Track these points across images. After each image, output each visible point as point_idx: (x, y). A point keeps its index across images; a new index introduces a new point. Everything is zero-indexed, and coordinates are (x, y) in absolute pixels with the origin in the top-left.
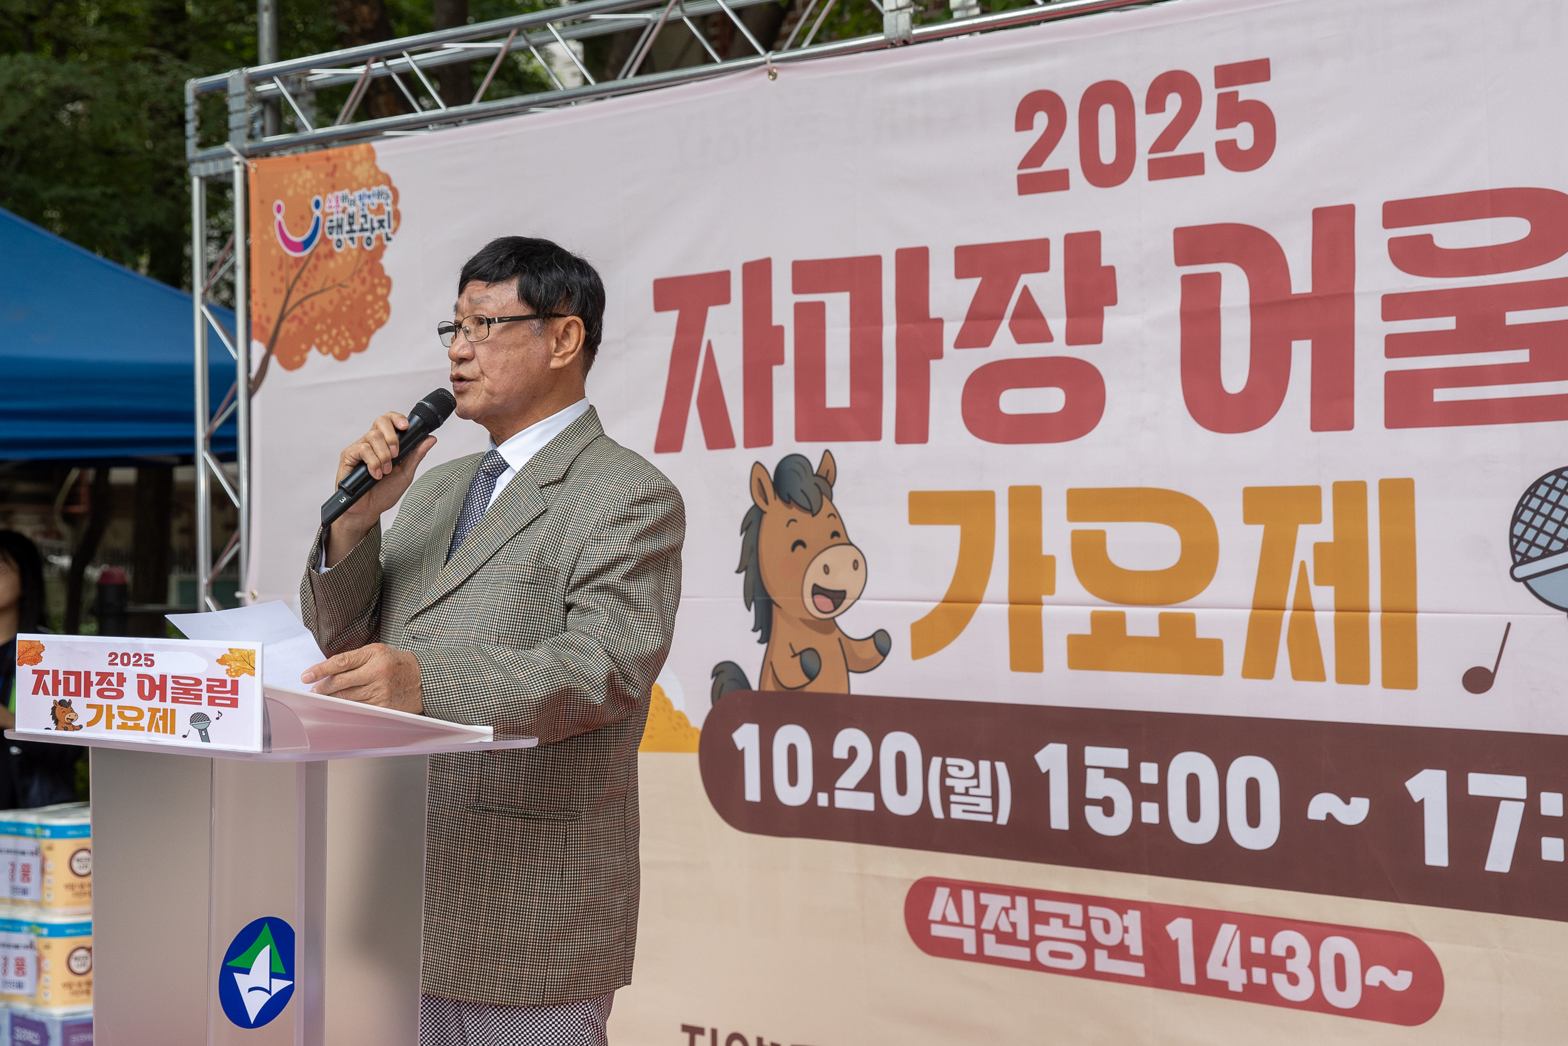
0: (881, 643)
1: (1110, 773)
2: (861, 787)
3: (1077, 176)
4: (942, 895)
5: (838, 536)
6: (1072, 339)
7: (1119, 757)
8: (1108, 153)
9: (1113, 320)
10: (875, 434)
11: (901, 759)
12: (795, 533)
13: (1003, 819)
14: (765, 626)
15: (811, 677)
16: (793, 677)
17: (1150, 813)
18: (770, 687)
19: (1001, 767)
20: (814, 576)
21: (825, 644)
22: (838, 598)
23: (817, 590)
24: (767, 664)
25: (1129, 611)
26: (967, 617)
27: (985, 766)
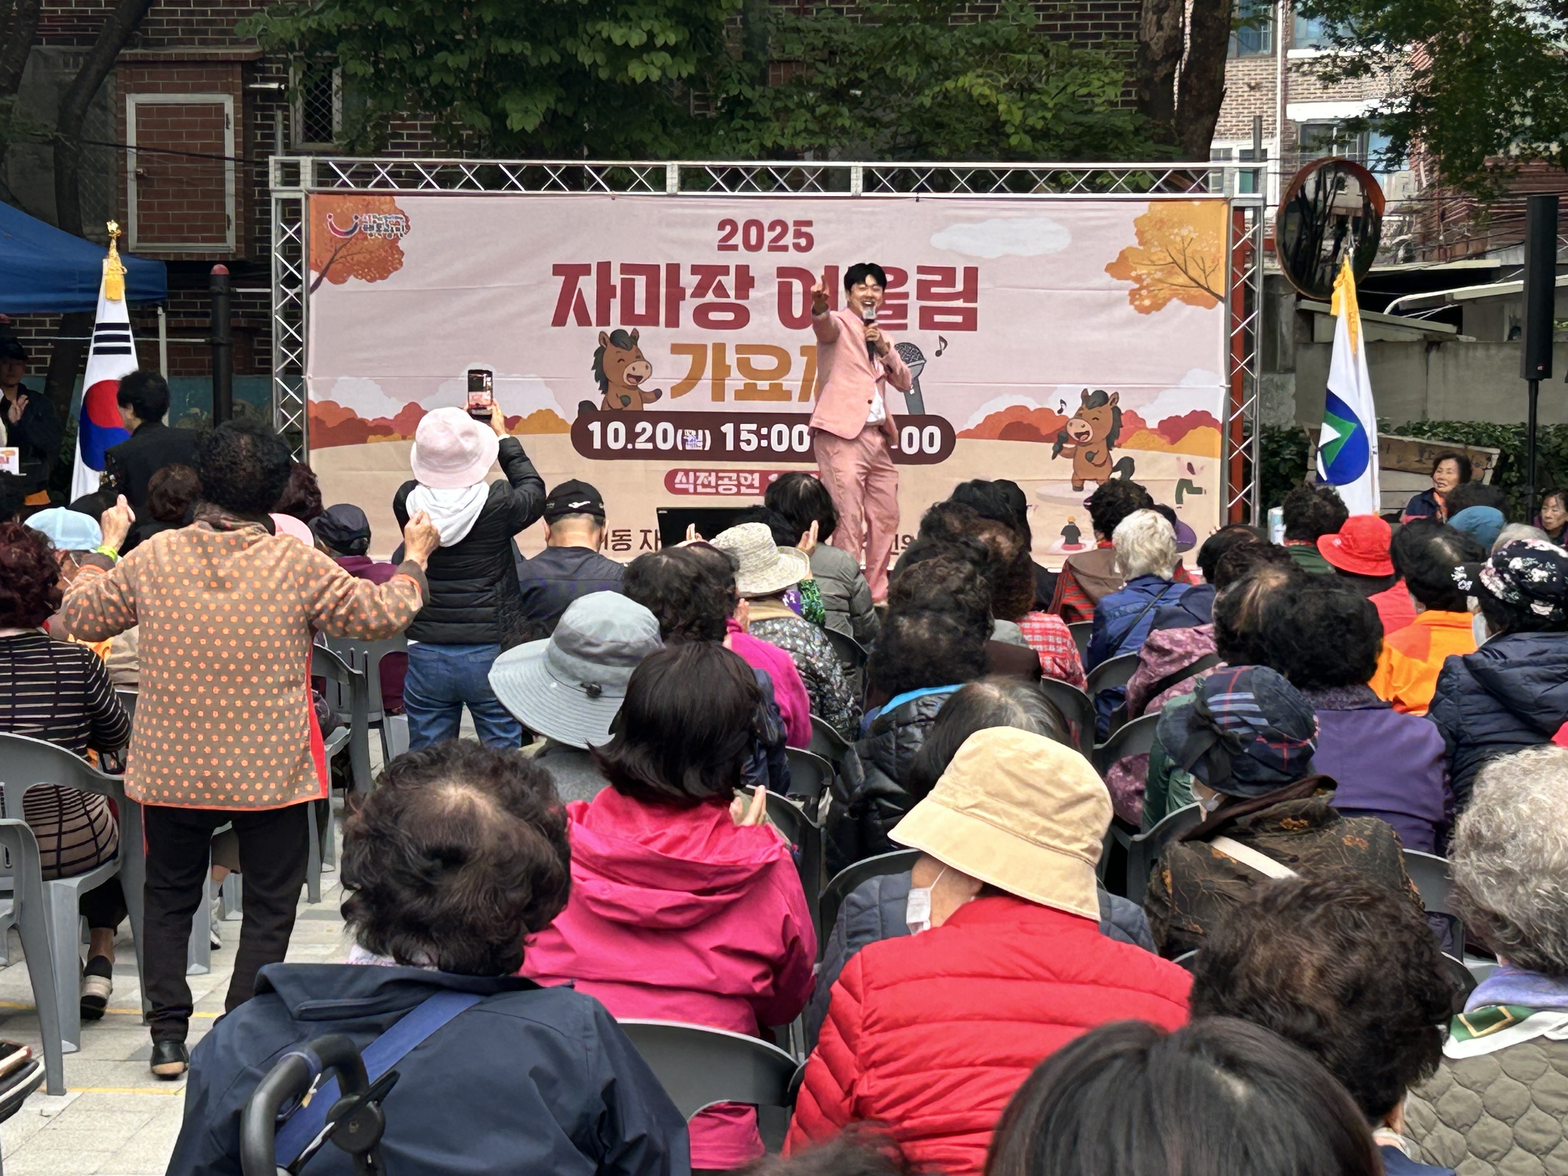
0: (658, 394)
1: (749, 432)
2: (647, 441)
3: (741, 247)
4: (680, 475)
5: (640, 357)
6: (737, 297)
7: (754, 427)
8: (753, 241)
9: (752, 293)
10: (656, 323)
11: (665, 432)
12: (619, 356)
13: (707, 448)
14: (604, 388)
15: (626, 405)
16: (617, 405)
17: (764, 443)
18: (607, 409)
19: (707, 432)
20: (628, 370)
21: (633, 395)
22: (639, 379)
23: (629, 376)
24: (605, 401)
25: (759, 383)
26: (694, 385)
27: (700, 432)
